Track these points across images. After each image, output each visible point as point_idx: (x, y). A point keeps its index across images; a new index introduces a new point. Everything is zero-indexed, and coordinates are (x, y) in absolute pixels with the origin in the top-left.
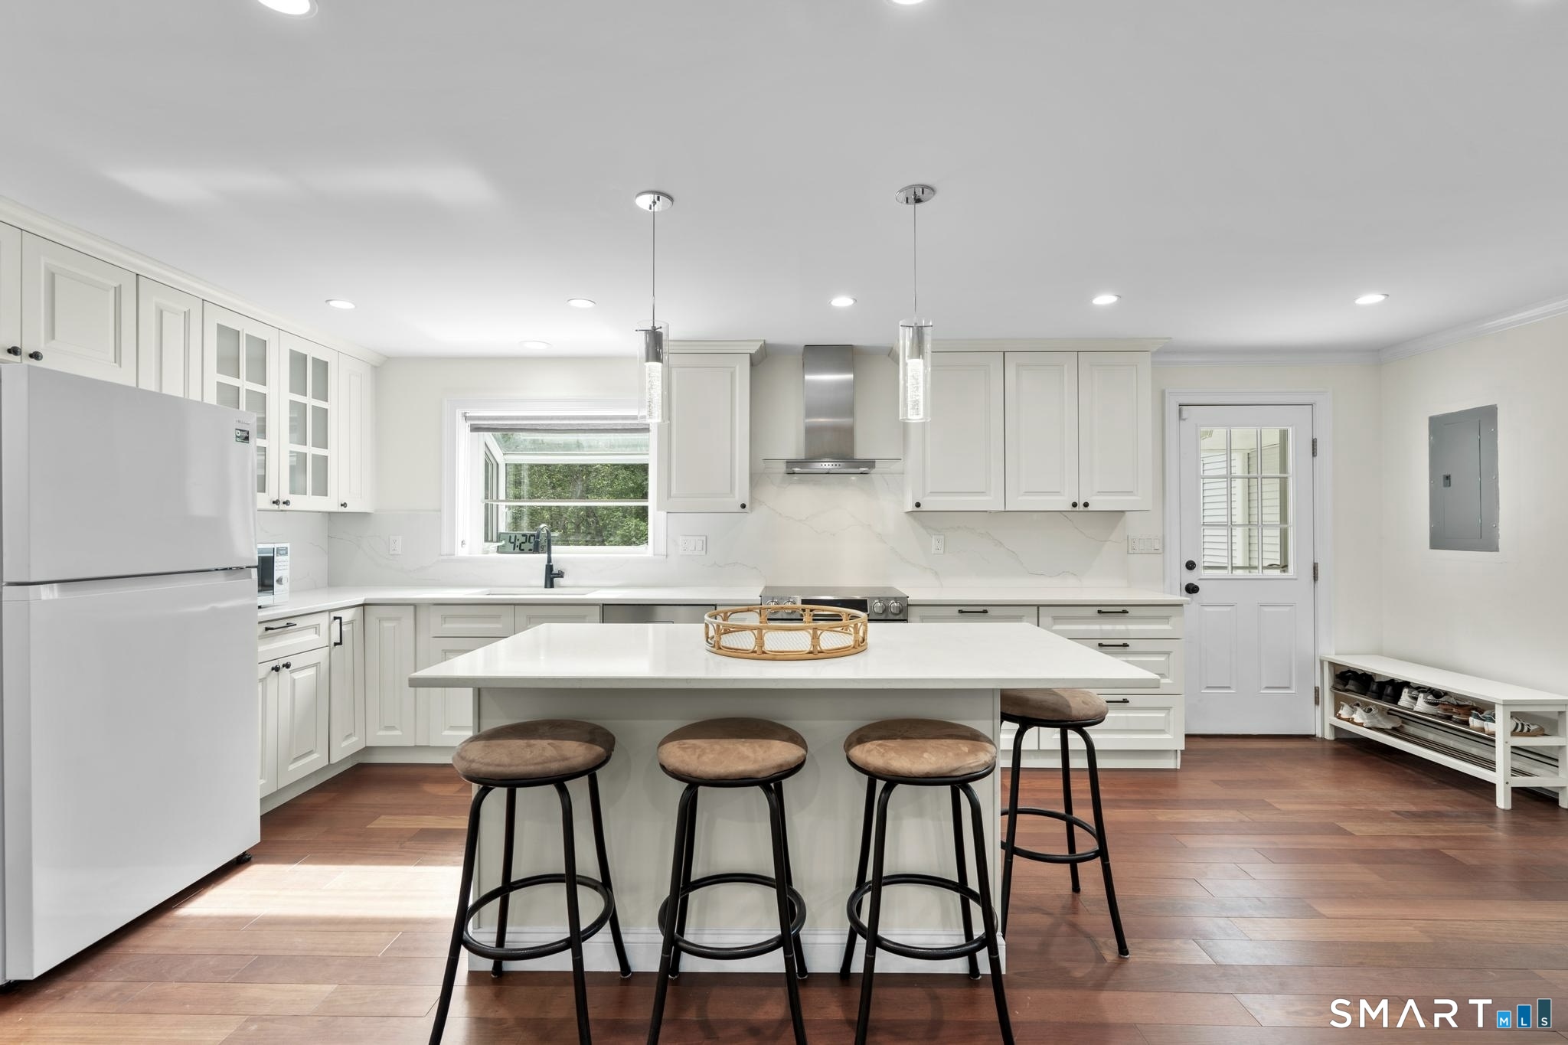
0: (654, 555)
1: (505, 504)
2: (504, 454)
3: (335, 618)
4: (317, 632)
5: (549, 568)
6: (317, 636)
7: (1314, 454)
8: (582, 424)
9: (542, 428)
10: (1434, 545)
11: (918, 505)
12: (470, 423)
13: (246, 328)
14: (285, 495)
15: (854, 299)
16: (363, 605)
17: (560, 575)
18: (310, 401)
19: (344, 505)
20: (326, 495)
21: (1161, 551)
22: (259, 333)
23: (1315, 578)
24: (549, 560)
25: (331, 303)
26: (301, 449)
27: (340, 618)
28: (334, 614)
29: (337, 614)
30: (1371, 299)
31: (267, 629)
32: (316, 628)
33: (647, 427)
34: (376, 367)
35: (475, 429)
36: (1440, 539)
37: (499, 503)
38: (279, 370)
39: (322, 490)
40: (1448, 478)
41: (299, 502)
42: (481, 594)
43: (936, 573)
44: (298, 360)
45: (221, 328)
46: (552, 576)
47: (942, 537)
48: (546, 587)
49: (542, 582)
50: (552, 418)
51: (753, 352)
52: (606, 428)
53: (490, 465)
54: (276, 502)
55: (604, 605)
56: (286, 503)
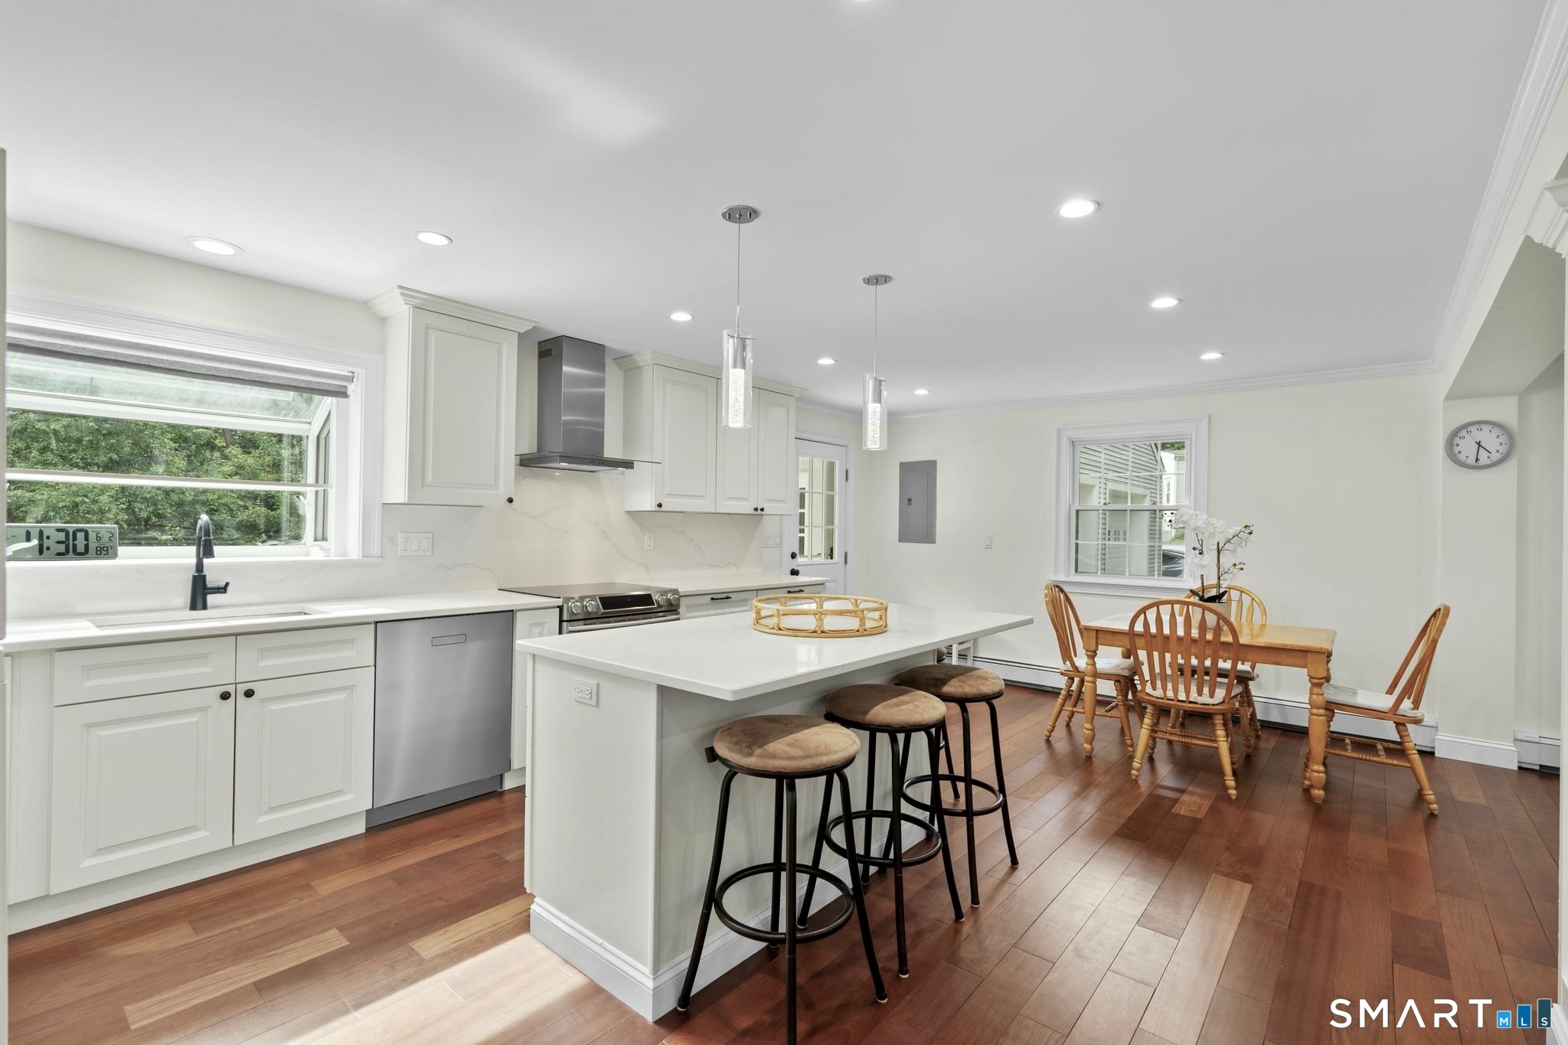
0: (364, 557)
5: (200, 580)
7: (847, 480)
8: (239, 371)
9: (162, 365)
10: (901, 540)
11: (660, 505)
15: (692, 315)
17: (223, 589)
21: (780, 545)
23: (846, 562)
24: (200, 567)
30: (922, 392)
33: (344, 390)
36: (904, 537)
40: (910, 500)
43: (648, 568)
46: (200, 592)
47: (652, 535)
50: (190, 354)
51: (522, 331)
52: (278, 382)
55: (376, 623)
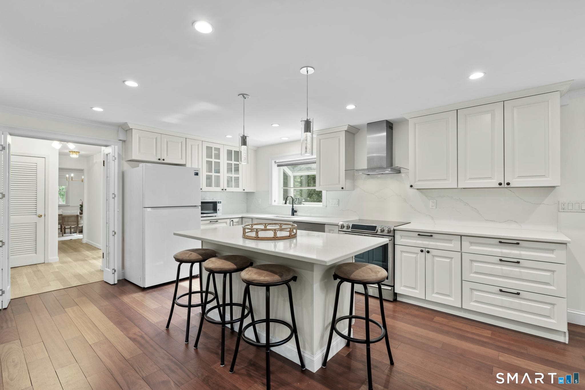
0: (323, 206)
1: (293, 189)
2: (293, 173)
3: (232, 221)
4: (226, 224)
5: (293, 209)
6: (226, 225)
11: (411, 186)
12: (276, 164)
13: (214, 146)
14: (226, 187)
15: (355, 106)
16: (242, 218)
17: (296, 212)
18: (233, 162)
19: (244, 190)
20: (239, 187)
22: (218, 146)
24: (293, 206)
25: (226, 136)
26: (230, 175)
27: (233, 221)
28: (231, 220)
29: (232, 219)
31: (210, 222)
32: (226, 223)
34: (256, 150)
35: (278, 166)
37: (291, 188)
38: (224, 155)
39: (237, 186)
41: (229, 189)
42: (273, 216)
44: (229, 152)
45: (207, 147)
46: (294, 212)
47: (435, 201)
48: (292, 215)
49: (291, 213)
51: (346, 129)
53: (286, 177)
54: (222, 190)
56: (225, 190)
